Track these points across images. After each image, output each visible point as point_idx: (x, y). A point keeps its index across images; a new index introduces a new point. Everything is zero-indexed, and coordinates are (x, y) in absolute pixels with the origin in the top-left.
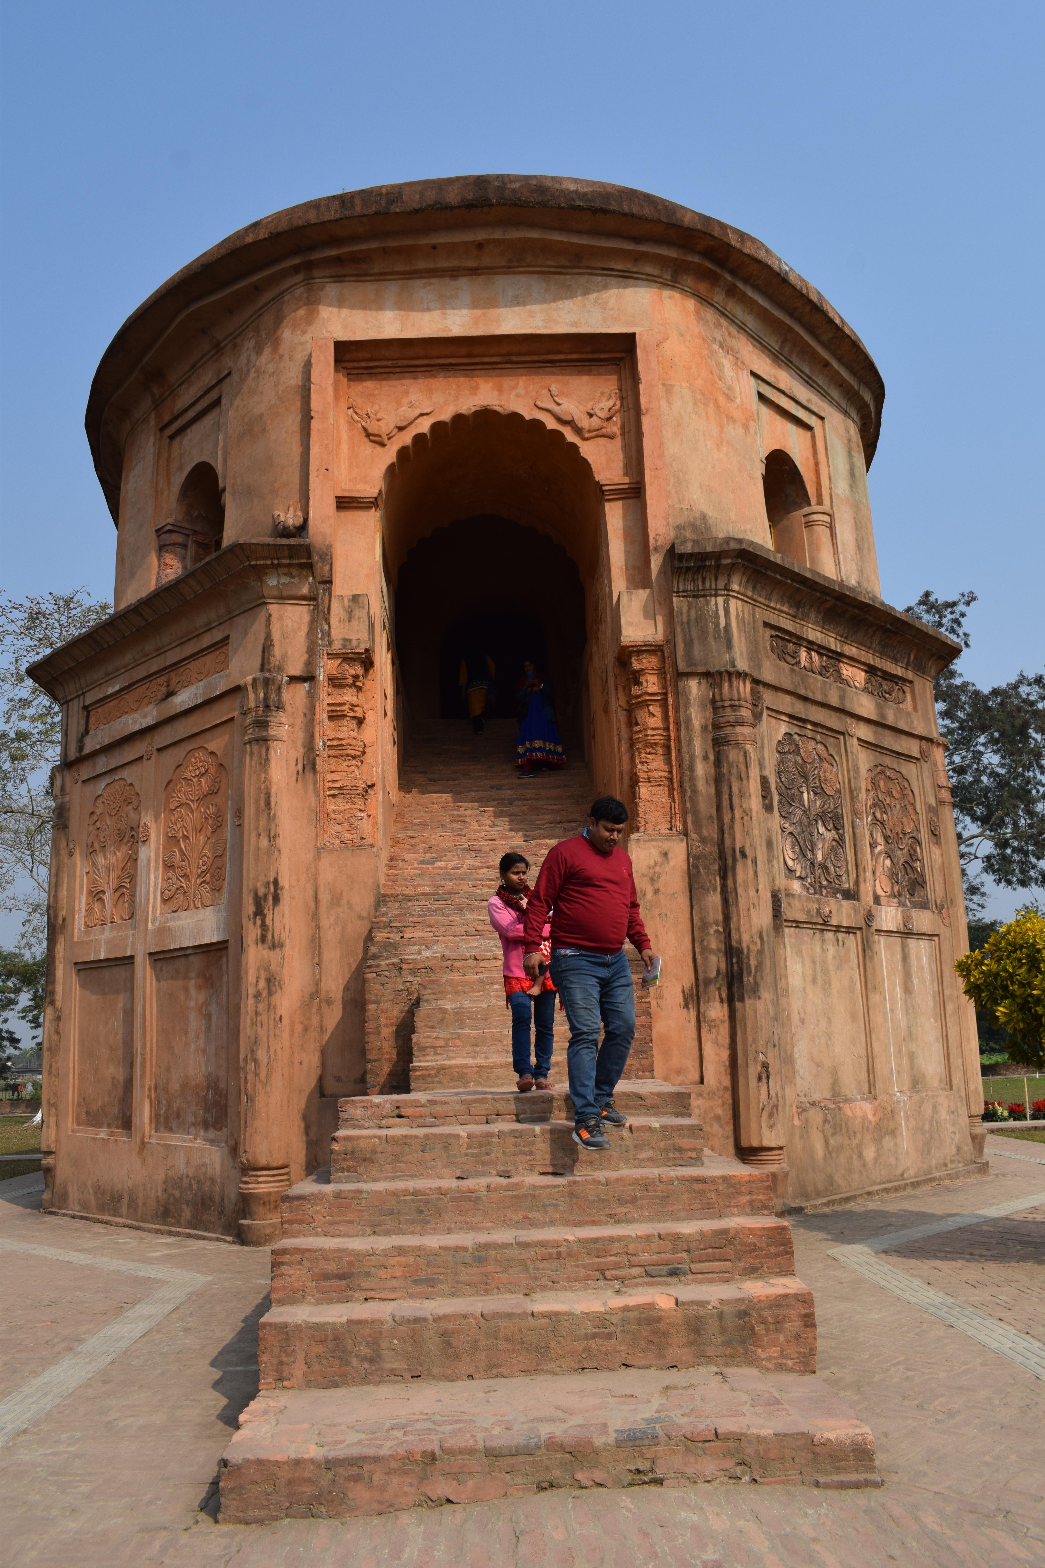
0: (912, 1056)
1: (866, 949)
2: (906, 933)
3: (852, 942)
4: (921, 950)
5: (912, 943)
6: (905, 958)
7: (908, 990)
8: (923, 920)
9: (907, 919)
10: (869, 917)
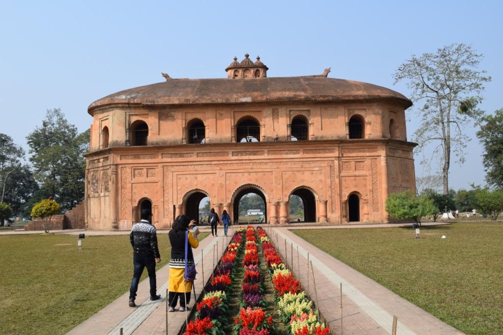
0: (105, 214)
1: (100, 199)
2: (105, 196)
3: (98, 198)
4: (107, 198)
5: (106, 197)
6: (105, 200)
7: (105, 204)
8: (107, 194)
9: (105, 194)
10: (99, 195)
